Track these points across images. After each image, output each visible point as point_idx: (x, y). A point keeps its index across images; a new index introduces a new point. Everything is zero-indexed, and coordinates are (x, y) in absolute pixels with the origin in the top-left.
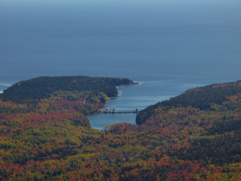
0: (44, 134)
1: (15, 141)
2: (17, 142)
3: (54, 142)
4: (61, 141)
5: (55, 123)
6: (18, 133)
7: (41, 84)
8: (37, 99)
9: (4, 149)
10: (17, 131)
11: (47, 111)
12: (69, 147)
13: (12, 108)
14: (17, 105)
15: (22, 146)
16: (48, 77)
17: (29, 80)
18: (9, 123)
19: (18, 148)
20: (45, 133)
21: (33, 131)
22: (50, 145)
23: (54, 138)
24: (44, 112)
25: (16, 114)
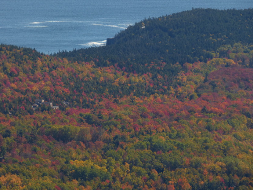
0: (175, 148)
1: (108, 162)
2: (111, 164)
3: (199, 168)
4: (214, 165)
5: (207, 121)
6: (117, 144)
7: (194, 26)
8: (177, 63)
9: (79, 179)
10: (114, 139)
11: (196, 91)
12: (233, 180)
13: (113, 84)
14: (128, 76)
15: (124, 175)
16: (214, 10)
17: (168, 17)
18: (101, 118)
19: (111, 179)
20: (179, 144)
21: (150, 140)
22: (188, 175)
23: (198, 158)
24: (188, 95)
25: (121, 97)
